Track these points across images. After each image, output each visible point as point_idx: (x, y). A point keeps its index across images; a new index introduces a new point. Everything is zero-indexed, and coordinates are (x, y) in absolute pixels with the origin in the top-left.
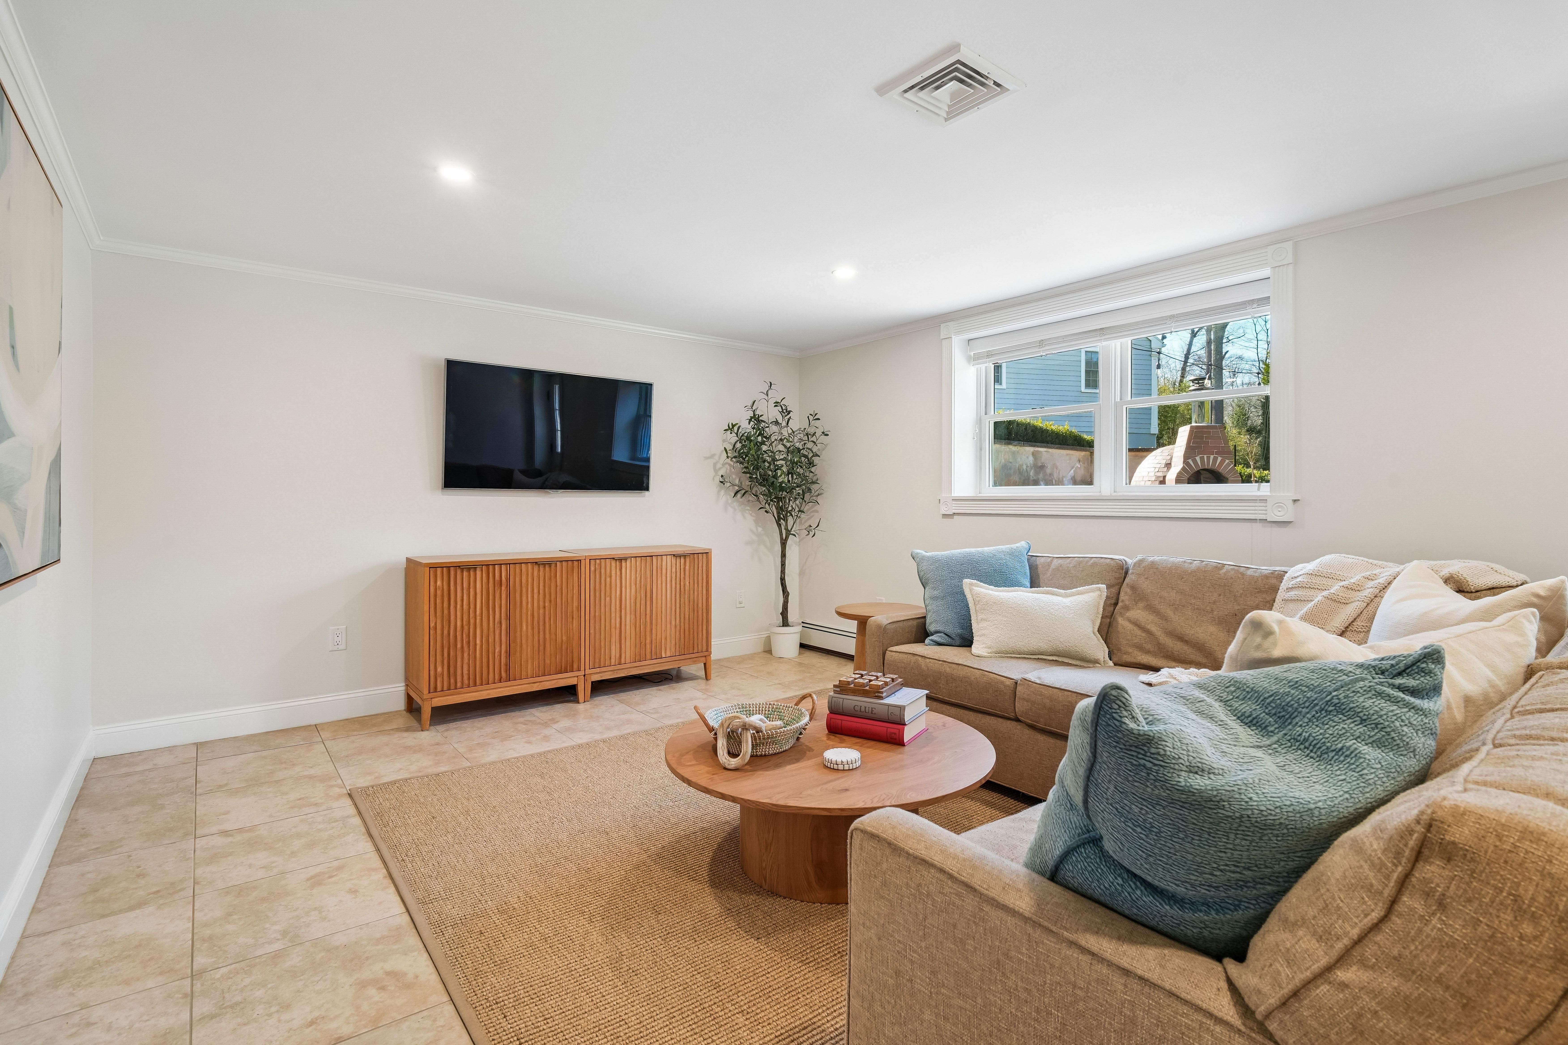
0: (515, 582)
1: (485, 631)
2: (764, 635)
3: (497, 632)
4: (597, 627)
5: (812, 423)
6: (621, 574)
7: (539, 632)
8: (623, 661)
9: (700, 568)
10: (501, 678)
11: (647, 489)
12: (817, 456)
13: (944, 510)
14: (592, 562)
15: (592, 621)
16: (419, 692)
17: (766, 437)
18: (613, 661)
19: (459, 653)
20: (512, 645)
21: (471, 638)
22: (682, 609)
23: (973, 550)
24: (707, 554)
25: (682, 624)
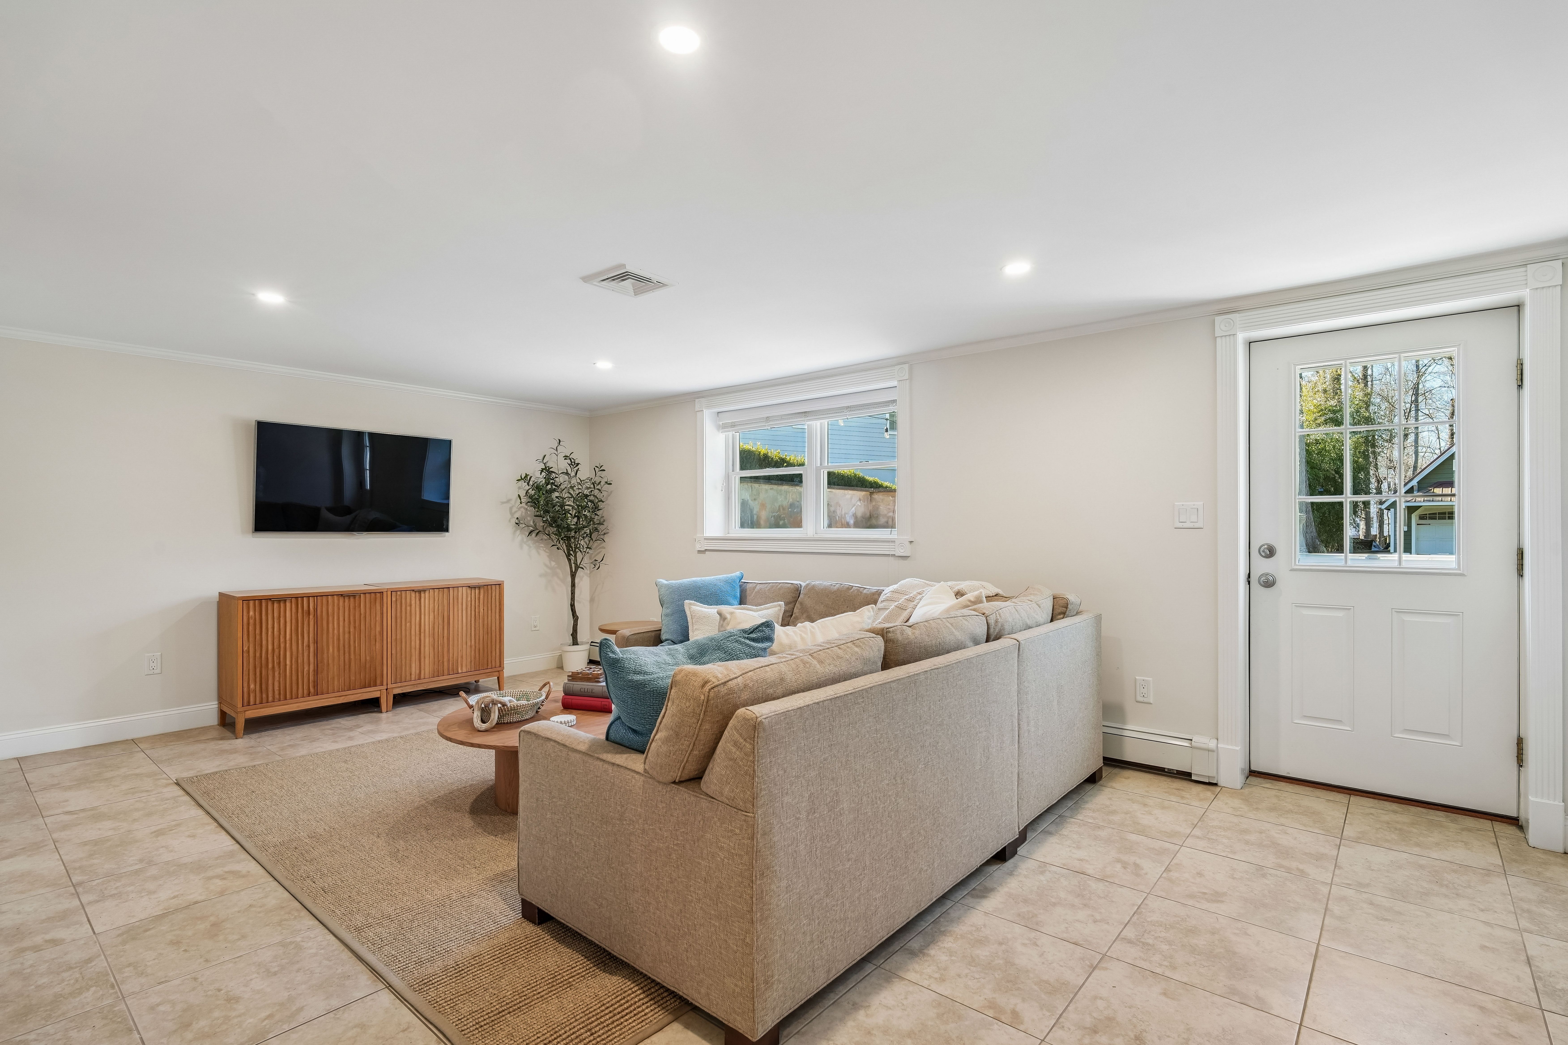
0: (322, 612)
1: (294, 653)
2: (557, 653)
3: (306, 654)
4: (398, 649)
5: (599, 473)
6: (420, 603)
7: (344, 654)
8: (422, 677)
9: (493, 597)
10: (310, 692)
11: (447, 530)
12: (602, 501)
13: (698, 547)
14: (394, 594)
15: (394, 644)
16: (233, 707)
17: (556, 486)
18: (413, 677)
19: (270, 672)
20: (319, 665)
21: (282, 659)
22: (477, 632)
23: (698, 579)
24: (500, 585)
25: (477, 645)
